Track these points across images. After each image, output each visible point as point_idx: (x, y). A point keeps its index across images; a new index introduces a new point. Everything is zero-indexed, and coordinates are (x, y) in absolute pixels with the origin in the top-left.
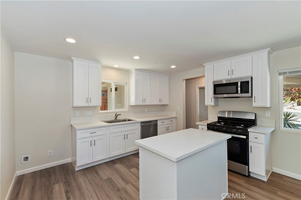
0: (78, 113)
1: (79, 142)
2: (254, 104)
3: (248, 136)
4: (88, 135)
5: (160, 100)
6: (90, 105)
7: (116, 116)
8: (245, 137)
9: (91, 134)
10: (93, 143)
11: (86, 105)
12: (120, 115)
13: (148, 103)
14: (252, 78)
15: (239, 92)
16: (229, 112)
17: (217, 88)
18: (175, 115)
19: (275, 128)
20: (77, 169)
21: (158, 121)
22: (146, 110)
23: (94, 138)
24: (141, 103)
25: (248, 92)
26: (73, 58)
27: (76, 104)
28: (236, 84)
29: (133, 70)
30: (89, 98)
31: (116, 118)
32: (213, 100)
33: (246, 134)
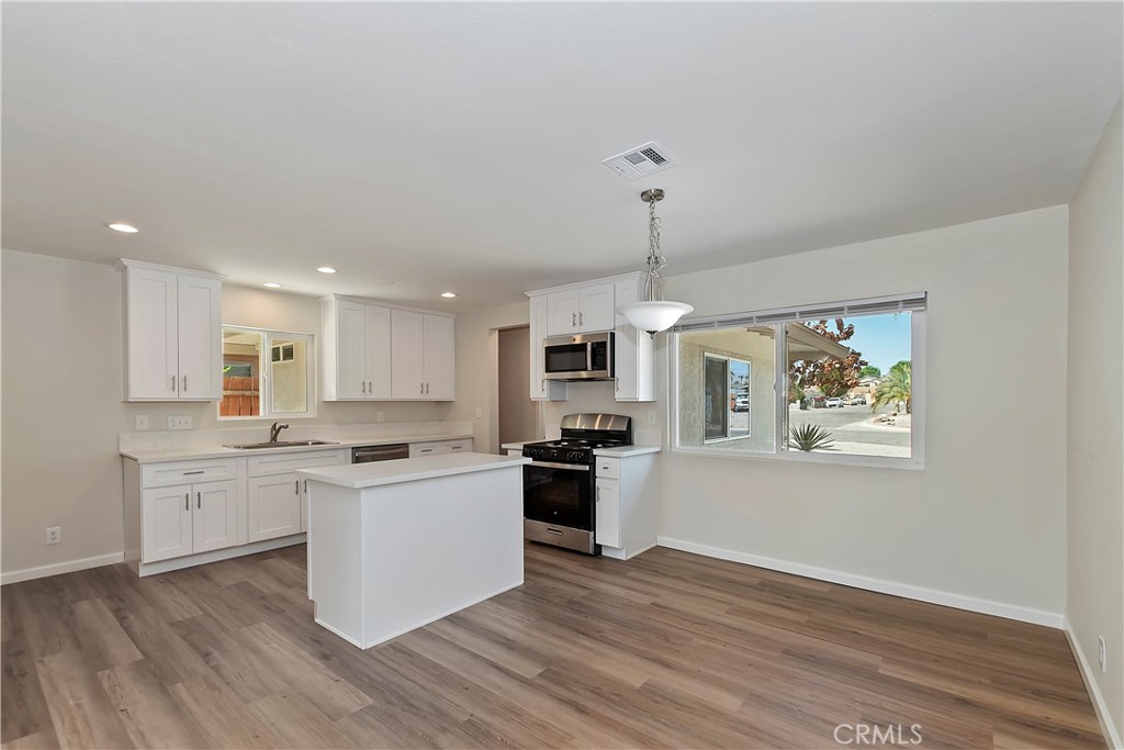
0: (143, 420)
1: (148, 499)
2: (619, 396)
3: (593, 465)
4: (179, 478)
5: (425, 388)
6: (184, 396)
7: (276, 430)
8: (587, 468)
9: (187, 476)
10: (192, 502)
11: (173, 396)
12: (287, 427)
13: (380, 393)
14: (613, 335)
15: (589, 367)
17: (554, 357)
18: (468, 432)
19: (662, 447)
20: (143, 572)
21: (410, 446)
22: (380, 415)
23: (197, 488)
24: (357, 395)
25: (605, 368)
26: (126, 261)
27: (136, 393)
28: (582, 347)
29: (333, 298)
30: (181, 377)
31: (274, 438)
32: (545, 387)
33: (590, 460)
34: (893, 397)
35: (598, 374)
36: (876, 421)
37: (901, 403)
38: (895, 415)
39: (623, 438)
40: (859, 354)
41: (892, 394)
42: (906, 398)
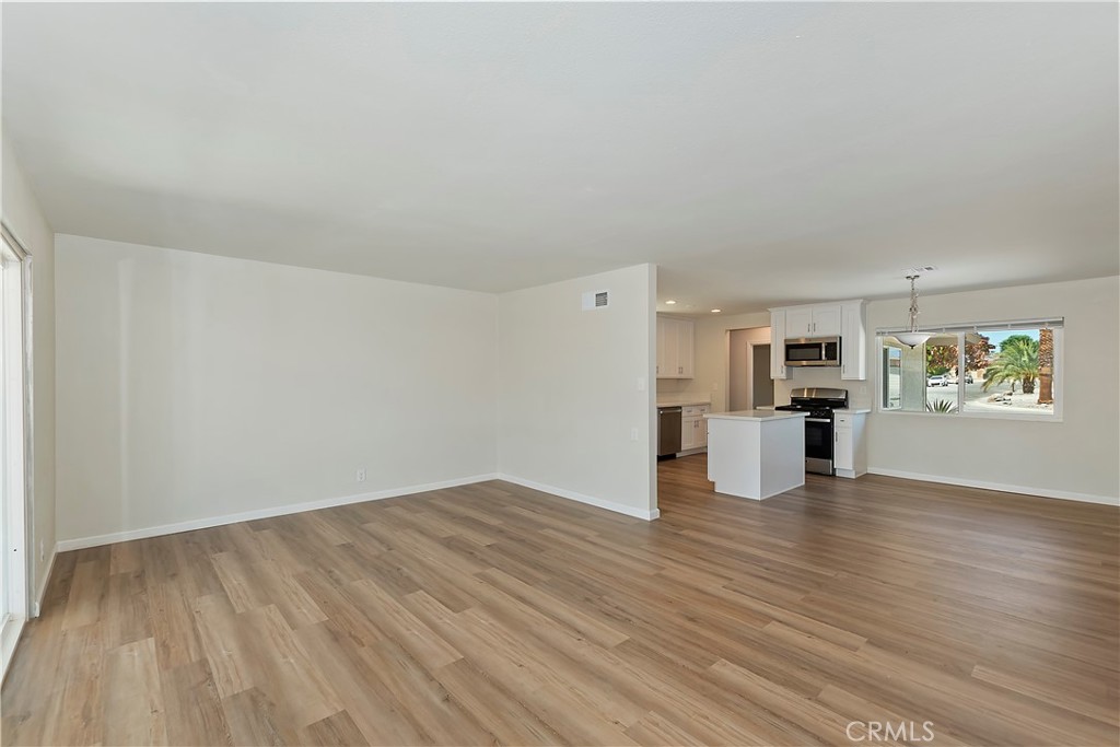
2: (844, 377)
3: (832, 420)
8: (828, 421)
14: (841, 338)
15: (824, 358)
16: (810, 390)
17: (792, 351)
18: (706, 400)
19: (872, 409)
21: (682, 408)
25: (835, 358)
28: (819, 346)
32: (784, 371)
33: (831, 416)
34: (1007, 376)
35: (830, 362)
36: (992, 400)
37: (1017, 382)
38: (1011, 394)
39: (842, 404)
40: (987, 339)
41: (1006, 372)
42: (1022, 377)
